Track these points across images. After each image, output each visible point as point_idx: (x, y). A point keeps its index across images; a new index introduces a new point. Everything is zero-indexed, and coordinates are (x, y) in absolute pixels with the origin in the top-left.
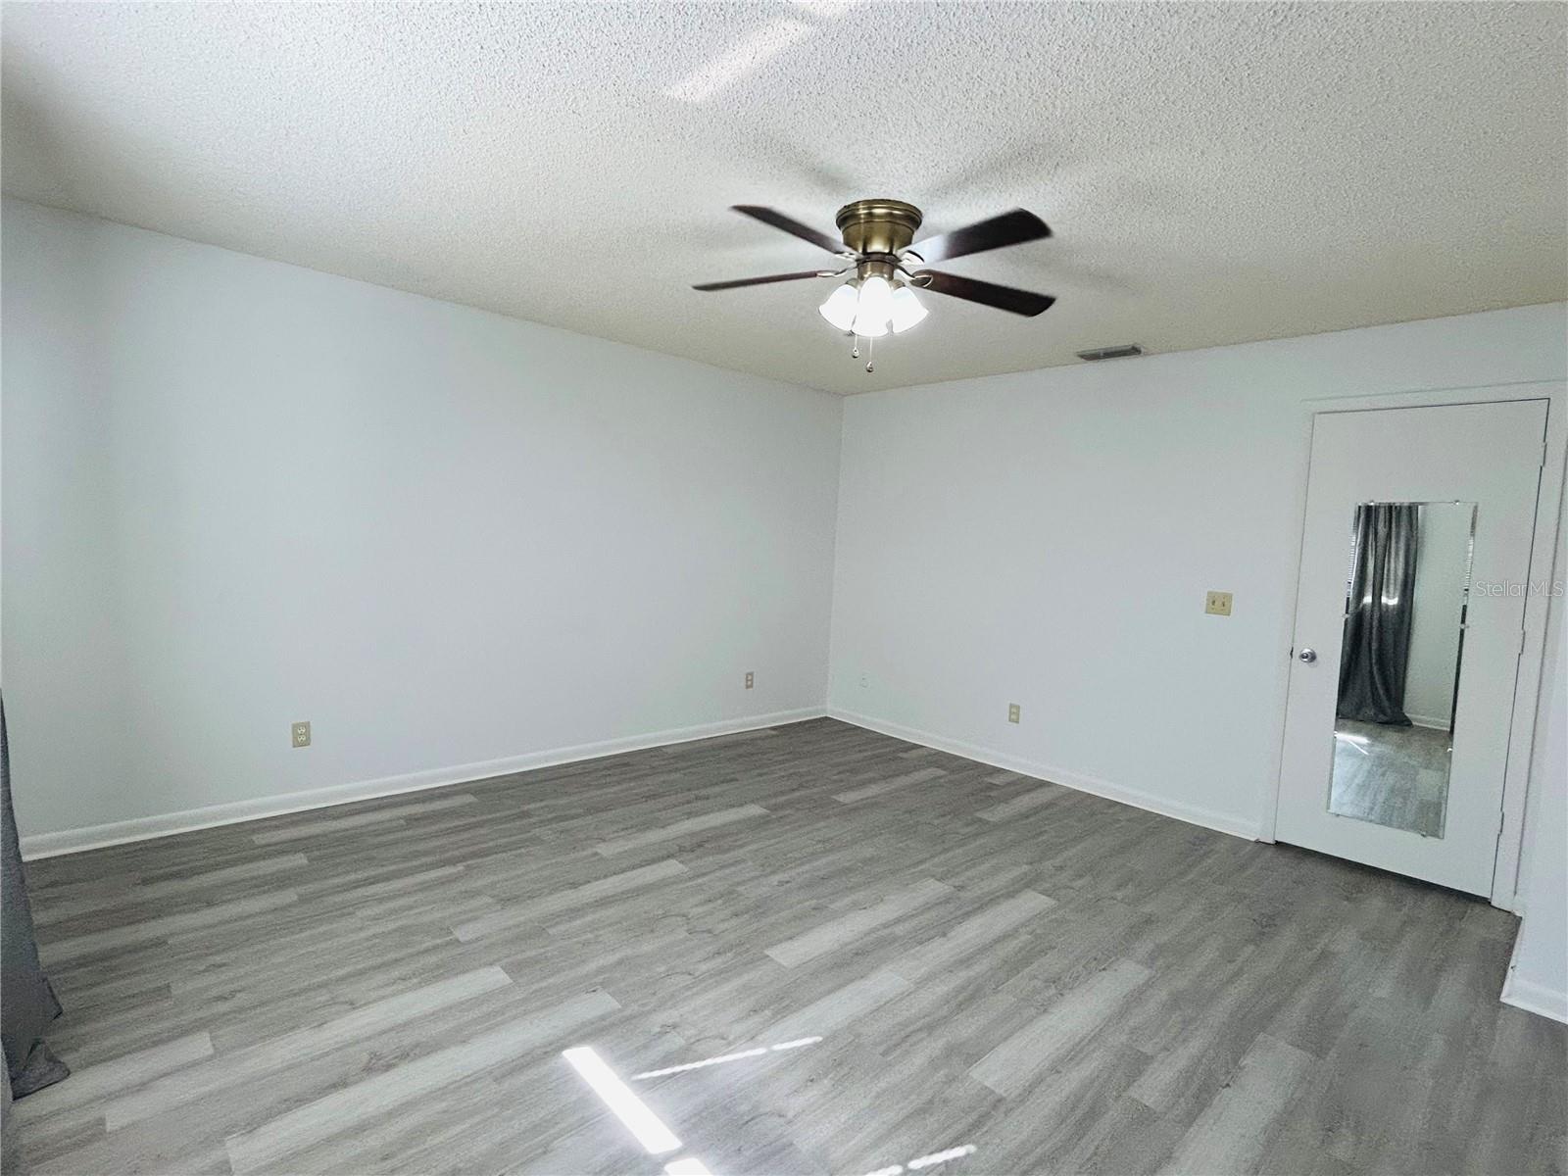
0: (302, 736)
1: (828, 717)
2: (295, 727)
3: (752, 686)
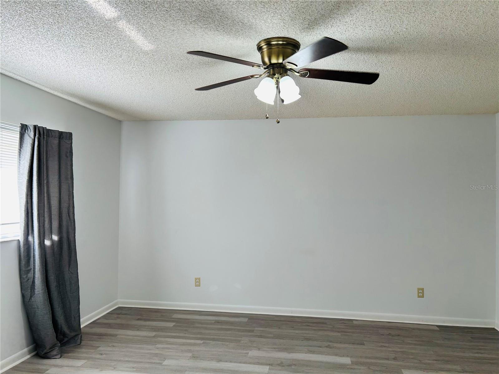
0: (198, 283)
1: (494, 329)
2: (196, 279)
3: (423, 297)
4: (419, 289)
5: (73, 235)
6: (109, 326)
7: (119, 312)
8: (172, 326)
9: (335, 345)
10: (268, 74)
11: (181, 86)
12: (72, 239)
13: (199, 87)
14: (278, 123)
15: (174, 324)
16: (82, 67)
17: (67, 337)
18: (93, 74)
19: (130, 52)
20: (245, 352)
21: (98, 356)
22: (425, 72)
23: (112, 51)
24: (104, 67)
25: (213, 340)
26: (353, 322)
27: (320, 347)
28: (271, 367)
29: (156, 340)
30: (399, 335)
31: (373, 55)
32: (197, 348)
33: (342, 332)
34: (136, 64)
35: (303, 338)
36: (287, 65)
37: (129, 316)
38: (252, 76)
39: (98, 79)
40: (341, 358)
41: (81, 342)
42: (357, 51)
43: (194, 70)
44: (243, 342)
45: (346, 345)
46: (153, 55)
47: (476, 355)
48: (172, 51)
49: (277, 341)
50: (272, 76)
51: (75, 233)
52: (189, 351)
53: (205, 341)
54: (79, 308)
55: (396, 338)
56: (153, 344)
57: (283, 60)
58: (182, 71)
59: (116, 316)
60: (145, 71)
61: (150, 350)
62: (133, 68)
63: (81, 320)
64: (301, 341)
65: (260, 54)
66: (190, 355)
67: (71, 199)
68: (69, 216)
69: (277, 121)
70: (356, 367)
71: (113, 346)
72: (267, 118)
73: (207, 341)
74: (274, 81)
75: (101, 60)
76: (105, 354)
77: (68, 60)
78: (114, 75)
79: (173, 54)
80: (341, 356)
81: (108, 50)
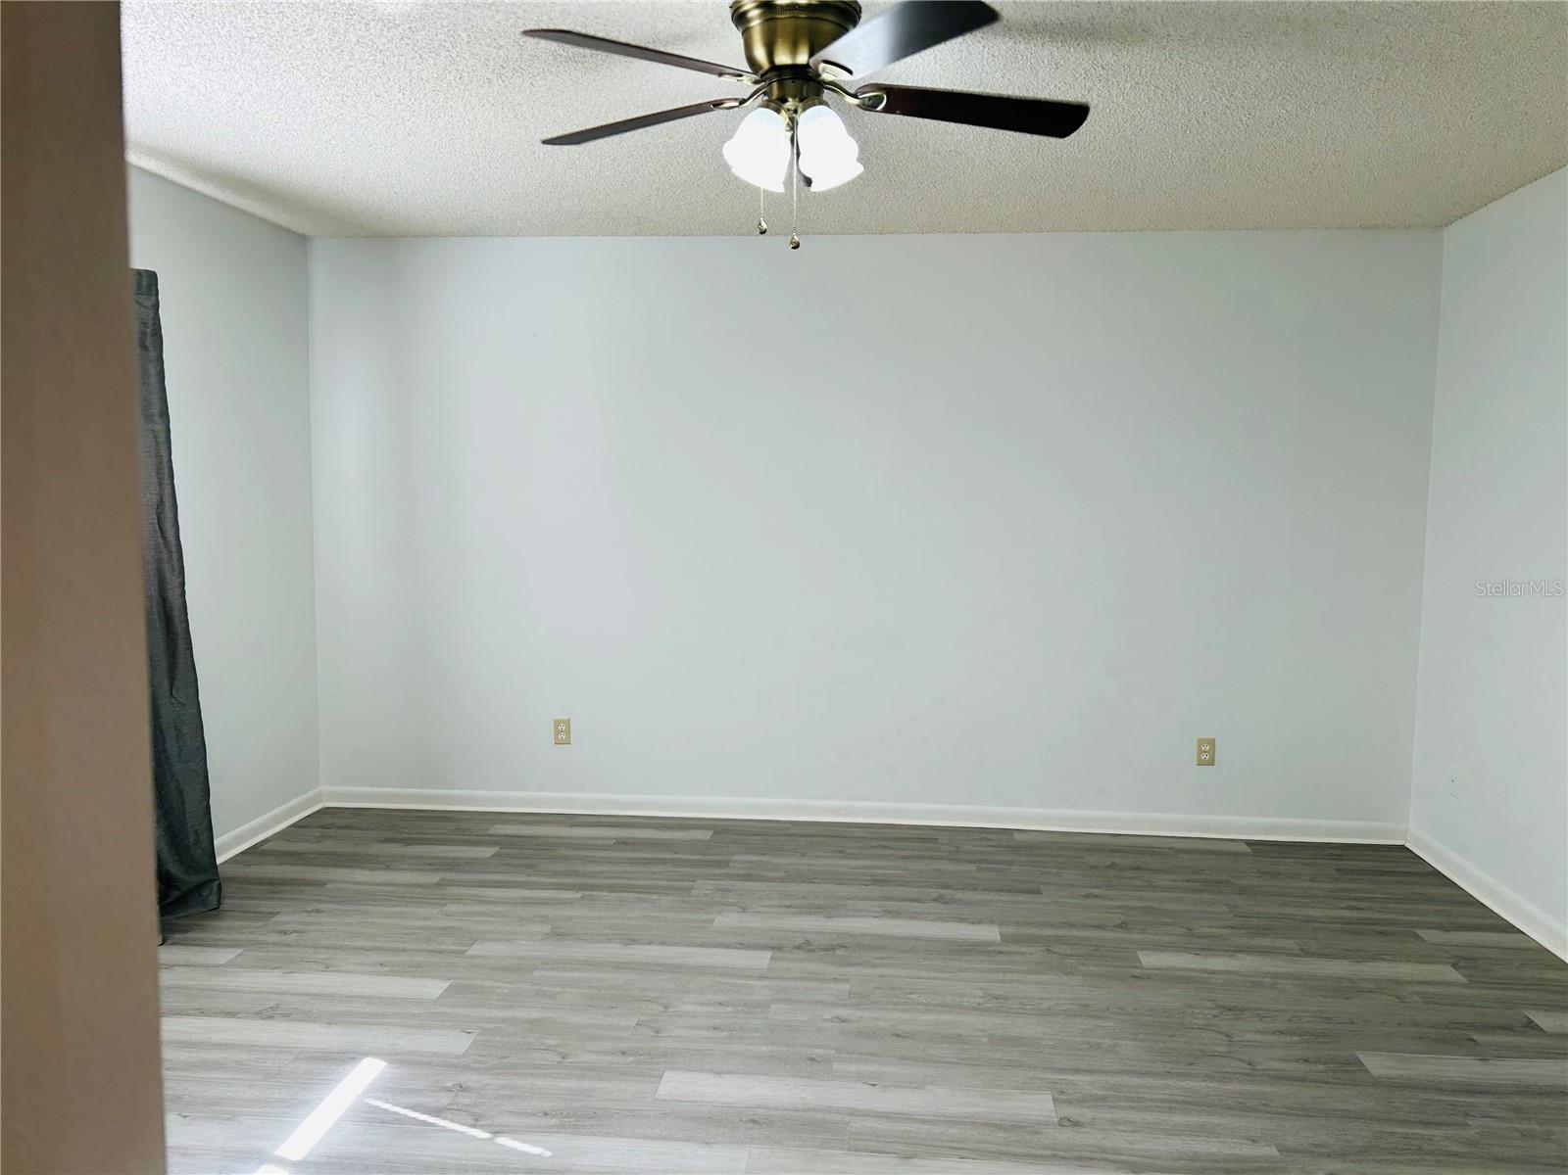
0: (562, 732)
1: (1403, 848)
2: (557, 723)
3: (1211, 763)
4: (1201, 742)
5: (178, 591)
6: (299, 858)
7: (328, 820)
8: (488, 855)
9: (959, 895)
10: (766, 98)
11: (499, 127)
12: (175, 602)
13: (555, 135)
14: (796, 246)
15: (495, 849)
16: (184, 63)
17: (178, 888)
18: (221, 84)
19: (340, 18)
20: (704, 917)
21: (275, 938)
22: (1232, 99)
23: (281, 15)
24: (257, 62)
25: (611, 888)
26: (1012, 835)
27: (918, 900)
28: (778, 954)
29: (444, 892)
30: (1138, 868)
31: (1078, 45)
32: (565, 912)
33: (980, 861)
34: (356, 57)
35: (870, 878)
36: (823, 71)
37: (358, 833)
38: (717, 104)
39: (237, 101)
40: (972, 927)
41: (219, 903)
42: (1029, 33)
43: (538, 78)
44: (696, 891)
45: (989, 896)
46: (409, 28)
47: (1347, 913)
48: (469, 20)
49: (792, 887)
50: (777, 104)
51: (183, 584)
52: (544, 919)
53: (587, 893)
54: (208, 807)
55: (1131, 874)
56: (438, 904)
57: (811, 55)
58: (503, 81)
59: (317, 832)
60: (385, 80)
61: (425, 919)
62: (347, 67)
63: (215, 842)
64: (863, 887)
65: (741, 34)
66: (546, 928)
67: (167, 481)
68: (162, 532)
69: (791, 243)
70: (1013, 948)
71: (318, 911)
72: (763, 232)
73: (594, 893)
74: (782, 119)
75: (247, 41)
76: (295, 932)
77: (142, 39)
78: (288, 89)
79: (473, 27)
80: (973, 923)
81: (269, 11)
